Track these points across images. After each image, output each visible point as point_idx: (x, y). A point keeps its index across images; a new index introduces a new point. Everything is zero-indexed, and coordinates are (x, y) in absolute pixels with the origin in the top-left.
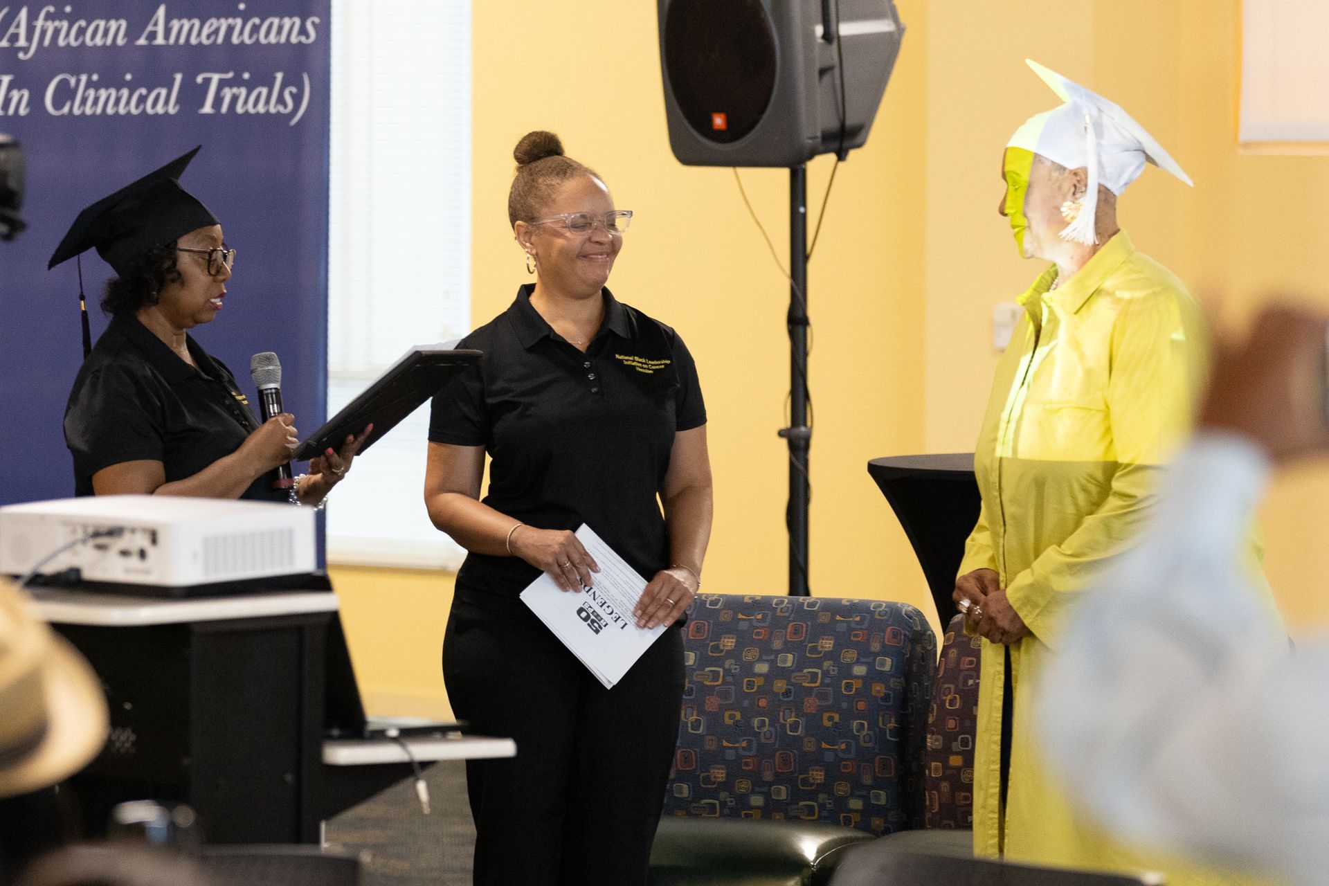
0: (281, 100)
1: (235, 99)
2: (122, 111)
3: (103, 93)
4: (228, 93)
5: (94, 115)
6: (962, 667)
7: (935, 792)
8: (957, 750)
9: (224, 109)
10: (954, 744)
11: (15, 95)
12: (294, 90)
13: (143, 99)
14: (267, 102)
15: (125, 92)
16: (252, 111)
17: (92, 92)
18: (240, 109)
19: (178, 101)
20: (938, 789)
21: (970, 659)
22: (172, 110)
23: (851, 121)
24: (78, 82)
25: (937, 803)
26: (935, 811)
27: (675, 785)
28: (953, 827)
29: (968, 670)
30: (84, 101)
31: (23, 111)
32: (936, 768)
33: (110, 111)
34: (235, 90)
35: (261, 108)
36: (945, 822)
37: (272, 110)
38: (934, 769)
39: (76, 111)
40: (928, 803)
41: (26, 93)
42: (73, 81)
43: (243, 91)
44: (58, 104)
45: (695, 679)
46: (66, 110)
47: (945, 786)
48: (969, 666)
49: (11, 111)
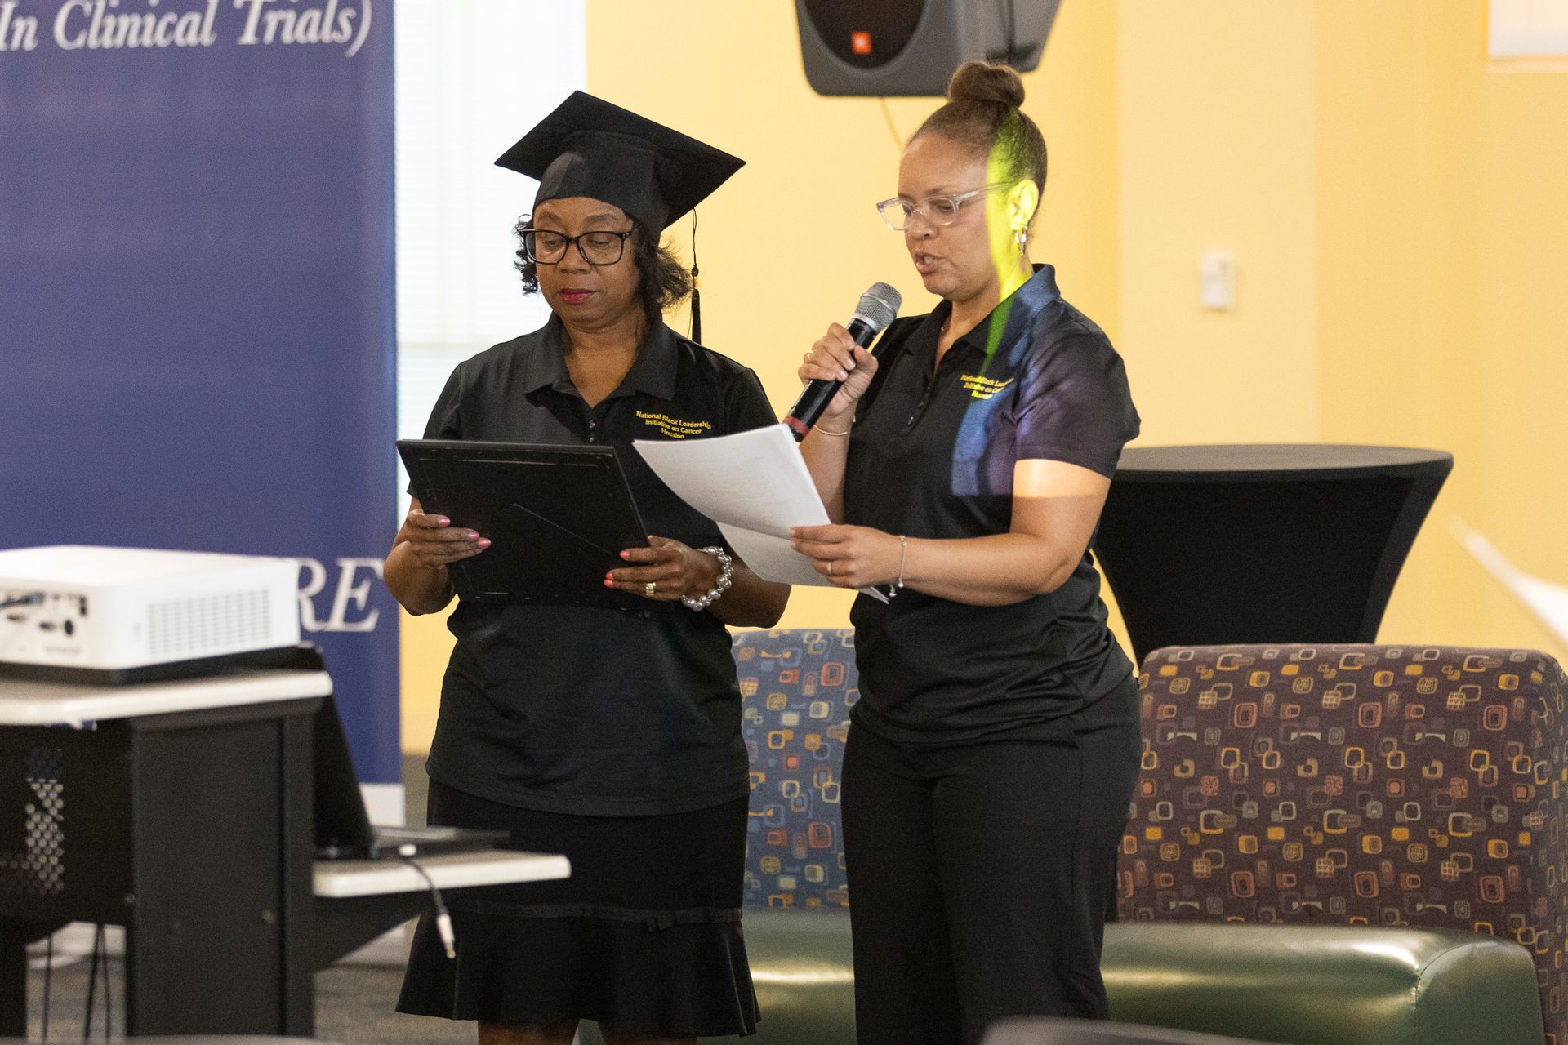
0: (336, 26)
1: (281, 25)
2: (147, 41)
3: (124, 21)
4: (273, 19)
5: (113, 49)
6: (1159, 717)
7: (1129, 873)
8: (1156, 820)
9: (269, 37)
10: (1151, 813)
11: (20, 24)
12: (350, 12)
13: (171, 28)
14: (320, 27)
15: (150, 19)
16: (300, 37)
17: (110, 21)
18: (287, 37)
19: (214, 29)
20: (1132, 869)
21: (1170, 706)
22: (207, 39)
23: (1021, 39)
24: (94, 8)
25: (1131, 885)
26: (1127, 896)
27: (807, 867)
28: (1152, 916)
29: (1168, 720)
30: (101, 31)
31: (30, 44)
32: (1130, 843)
33: (133, 42)
34: (281, 15)
35: (313, 37)
36: (1141, 910)
37: (327, 36)
38: (1128, 844)
39: (93, 43)
40: (1120, 886)
41: (33, 23)
42: (88, 8)
43: (290, 16)
44: (71, 34)
45: (829, 735)
46: (80, 42)
47: (1141, 865)
48: (1169, 716)
49: (15, 44)
